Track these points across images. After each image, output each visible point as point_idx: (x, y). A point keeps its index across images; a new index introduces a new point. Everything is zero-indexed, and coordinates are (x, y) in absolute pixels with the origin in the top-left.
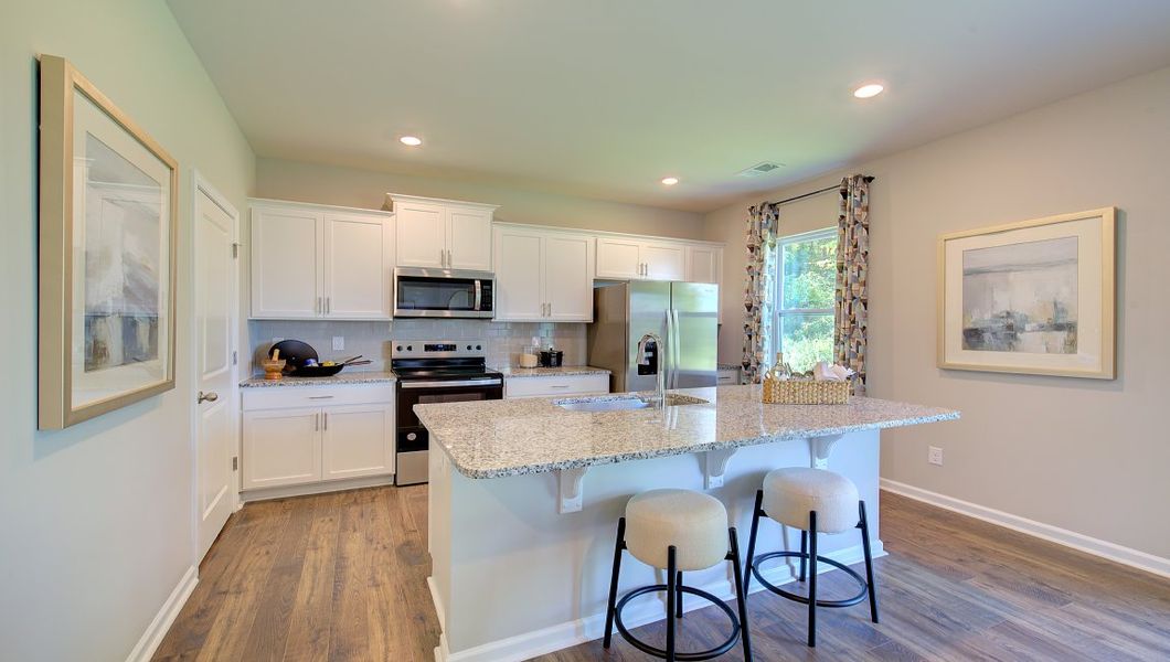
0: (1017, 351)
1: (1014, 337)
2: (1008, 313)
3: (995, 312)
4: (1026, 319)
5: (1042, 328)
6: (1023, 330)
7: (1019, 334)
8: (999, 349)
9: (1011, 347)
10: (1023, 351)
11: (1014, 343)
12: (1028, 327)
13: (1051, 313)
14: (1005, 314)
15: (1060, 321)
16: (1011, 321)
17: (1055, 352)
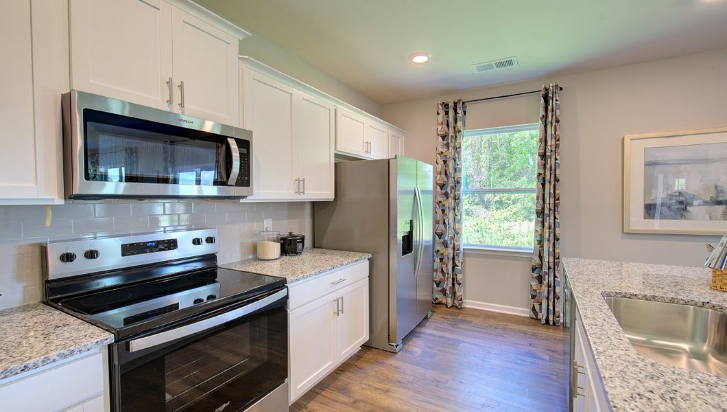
0: (687, 219)
1: (685, 209)
2: (680, 193)
3: (669, 192)
4: (694, 197)
5: (706, 203)
6: (691, 205)
7: (688, 208)
8: (673, 218)
9: (682, 217)
10: (691, 219)
11: (685, 214)
12: (695, 203)
13: (713, 193)
14: (677, 194)
15: (720, 199)
16: (682, 198)
17: (716, 219)
